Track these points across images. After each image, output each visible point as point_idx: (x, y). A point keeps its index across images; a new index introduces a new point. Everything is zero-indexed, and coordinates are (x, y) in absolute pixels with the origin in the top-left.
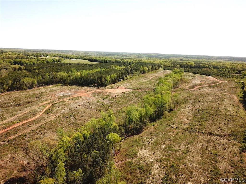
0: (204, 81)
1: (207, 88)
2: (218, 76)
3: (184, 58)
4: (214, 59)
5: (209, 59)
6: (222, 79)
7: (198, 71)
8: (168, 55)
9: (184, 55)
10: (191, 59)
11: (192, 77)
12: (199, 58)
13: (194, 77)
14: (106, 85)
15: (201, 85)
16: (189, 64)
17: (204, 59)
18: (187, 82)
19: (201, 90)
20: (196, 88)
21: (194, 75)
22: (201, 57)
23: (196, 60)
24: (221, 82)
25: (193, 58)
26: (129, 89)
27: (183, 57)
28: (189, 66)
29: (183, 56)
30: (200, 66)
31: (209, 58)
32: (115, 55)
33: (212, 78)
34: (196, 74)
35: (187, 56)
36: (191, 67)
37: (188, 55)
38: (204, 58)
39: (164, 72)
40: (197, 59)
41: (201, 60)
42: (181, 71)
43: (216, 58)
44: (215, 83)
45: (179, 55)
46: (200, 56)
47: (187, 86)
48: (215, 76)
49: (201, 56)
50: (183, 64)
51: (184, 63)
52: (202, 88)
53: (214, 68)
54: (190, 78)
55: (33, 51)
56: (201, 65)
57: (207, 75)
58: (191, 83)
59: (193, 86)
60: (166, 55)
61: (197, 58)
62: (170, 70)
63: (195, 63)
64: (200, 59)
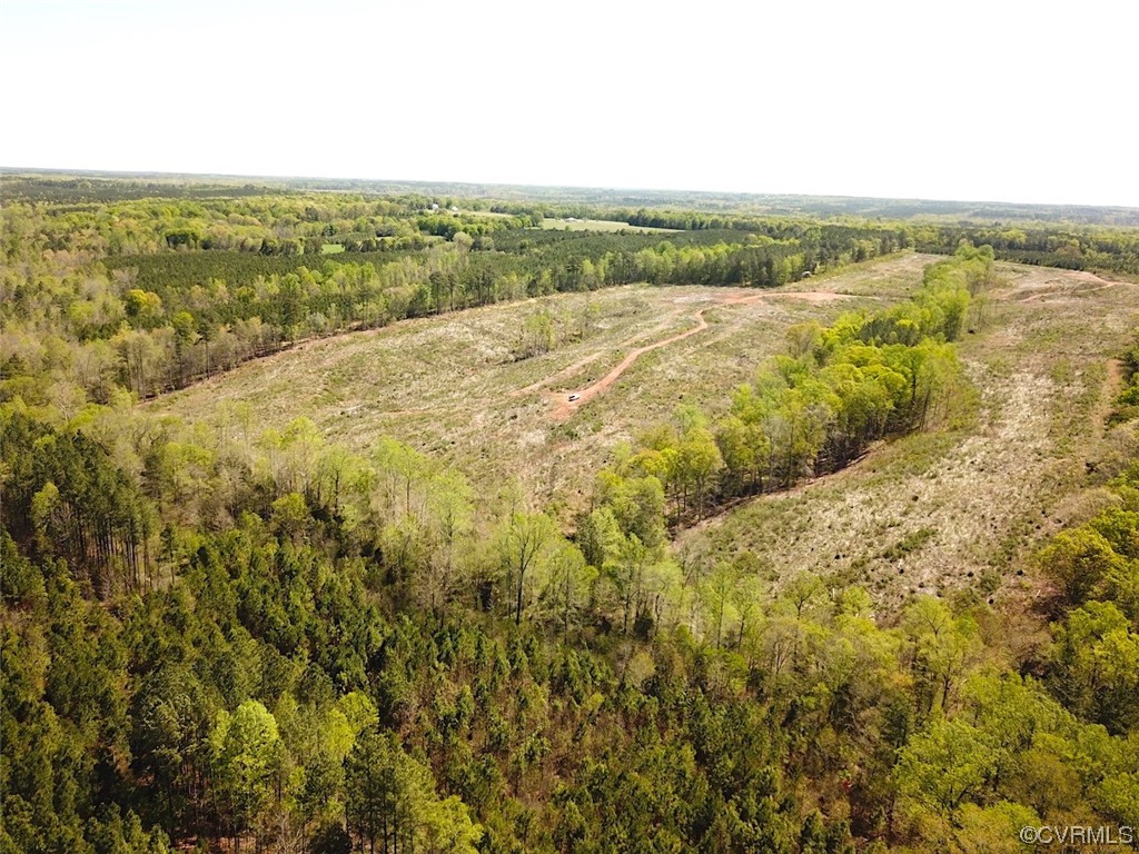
0: (1058, 281)
1: (1066, 298)
2: (1106, 271)
3: (976, 214)
4: (1117, 221)
5: (1091, 221)
6: (1117, 278)
7: (1039, 257)
8: (897, 201)
9: (973, 204)
10: (1008, 220)
11: (1020, 272)
12: (1042, 217)
13: (1026, 274)
14: (781, 284)
15: (1046, 291)
16: (1004, 235)
17: (1066, 222)
18: (1004, 285)
19: (1048, 302)
20: (1030, 298)
21: (1027, 268)
22: (1057, 213)
23: (1030, 224)
24: (1110, 284)
25: (1015, 215)
26: (846, 293)
27: (971, 212)
28: (1007, 243)
29: (967, 206)
30: (1046, 243)
31: (1094, 215)
32: (664, 202)
33: (1085, 276)
34: (1031, 264)
35: (987, 207)
36: (1012, 245)
37: (992, 205)
38: (1070, 218)
39: (923, 259)
40: (1036, 221)
41: (1052, 225)
42: (983, 254)
43: (1127, 215)
44: (1092, 287)
45: (950, 203)
46: (1049, 206)
47: (1005, 294)
48: (1096, 269)
49: (1055, 208)
50: (982, 236)
51: (986, 233)
52: (1049, 298)
53: (1101, 250)
54: (1012, 276)
55: (315, 184)
56: (1052, 241)
57: (1069, 268)
58: (1016, 287)
59: (1023, 293)
60: (887, 201)
61: (1037, 216)
62: (942, 254)
63: (1028, 234)
64: (1049, 220)
